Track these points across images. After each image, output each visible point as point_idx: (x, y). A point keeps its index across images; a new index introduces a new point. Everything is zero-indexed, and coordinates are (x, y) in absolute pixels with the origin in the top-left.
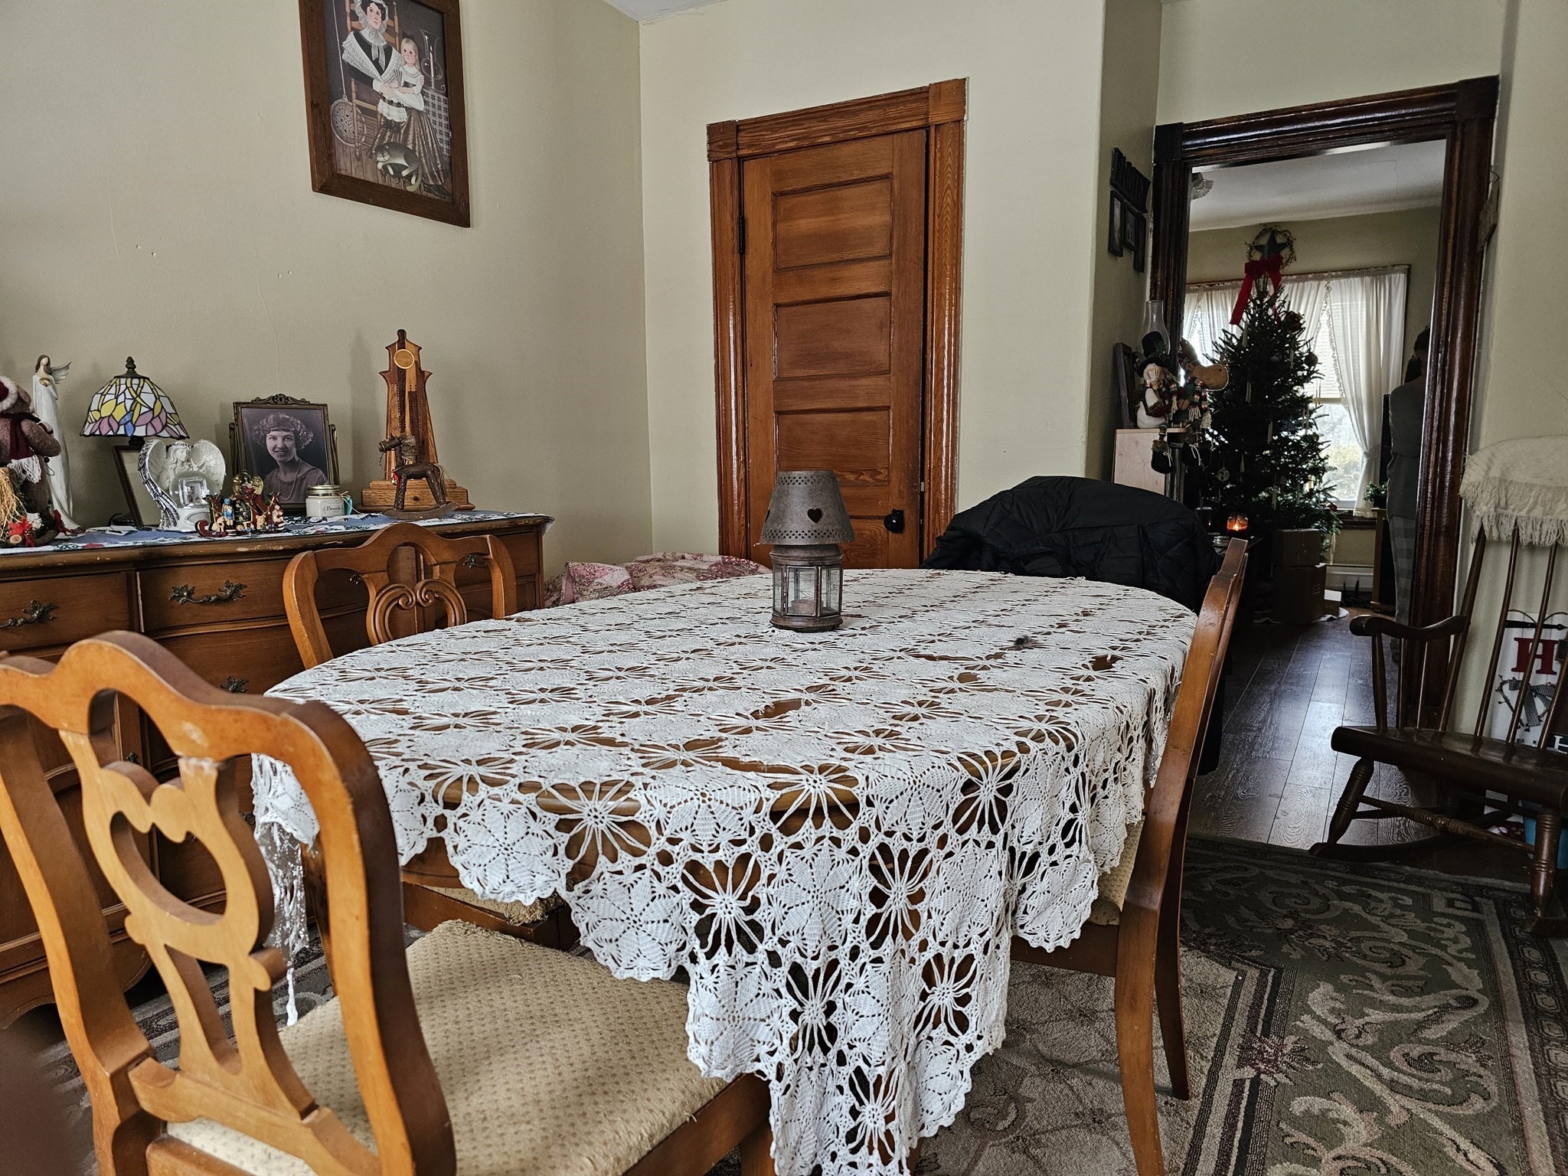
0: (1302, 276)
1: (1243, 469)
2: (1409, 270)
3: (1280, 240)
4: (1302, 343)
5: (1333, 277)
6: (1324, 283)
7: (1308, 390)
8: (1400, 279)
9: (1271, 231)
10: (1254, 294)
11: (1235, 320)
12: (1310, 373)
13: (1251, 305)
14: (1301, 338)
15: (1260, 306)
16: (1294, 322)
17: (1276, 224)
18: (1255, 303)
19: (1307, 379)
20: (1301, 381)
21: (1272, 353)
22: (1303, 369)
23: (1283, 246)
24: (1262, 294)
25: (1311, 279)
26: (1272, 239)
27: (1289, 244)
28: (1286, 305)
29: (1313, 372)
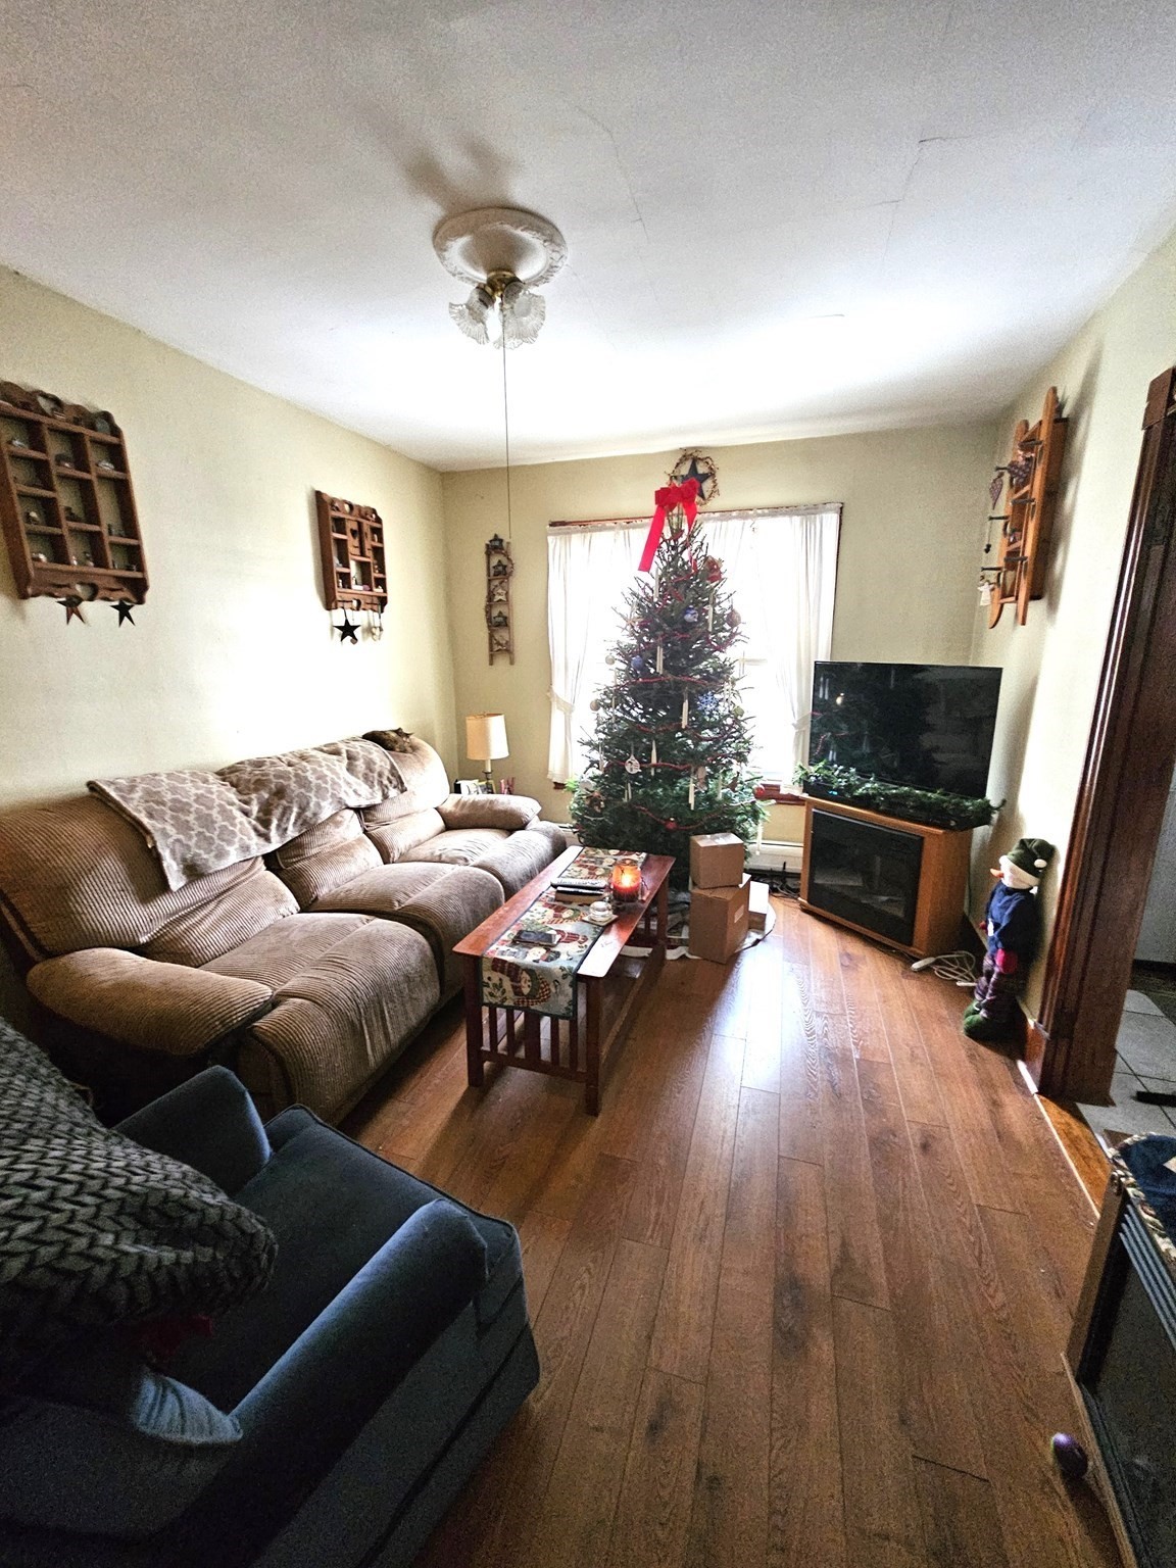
0: (726, 514)
1: (654, 760)
2: (841, 508)
3: (702, 469)
4: (723, 597)
5: (759, 515)
6: (749, 522)
7: (729, 655)
8: (831, 520)
9: (692, 456)
10: (667, 533)
11: (645, 566)
12: (733, 635)
13: (664, 546)
14: (723, 590)
15: (674, 548)
16: (712, 570)
17: (697, 449)
18: (668, 545)
19: (728, 642)
20: (721, 647)
21: (686, 610)
22: (723, 630)
23: (705, 477)
24: (677, 534)
25: (735, 517)
26: (693, 468)
27: (711, 474)
28: (704, 547)
29: (735, 634)
